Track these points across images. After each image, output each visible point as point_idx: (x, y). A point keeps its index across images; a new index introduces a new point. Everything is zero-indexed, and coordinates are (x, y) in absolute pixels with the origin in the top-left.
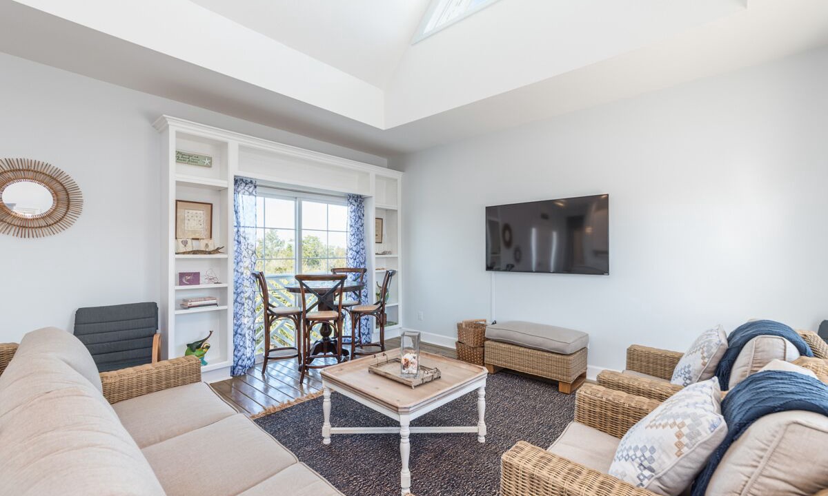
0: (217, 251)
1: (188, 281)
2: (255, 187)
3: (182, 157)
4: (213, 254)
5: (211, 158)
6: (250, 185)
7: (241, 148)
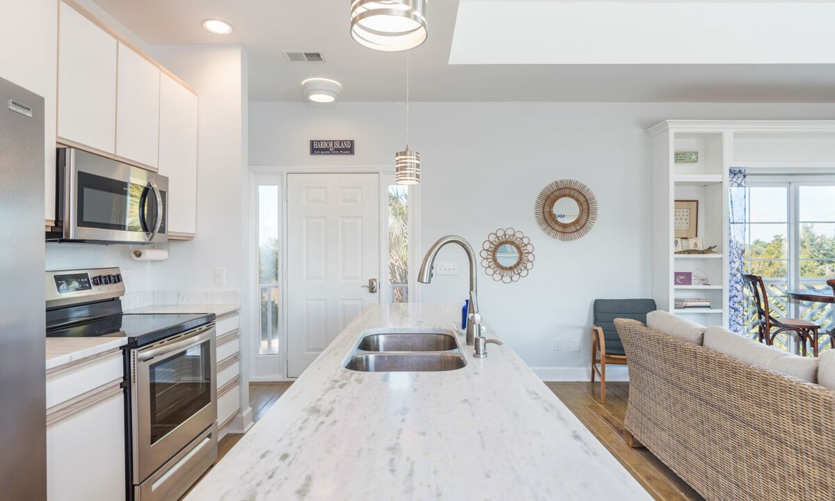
0: (709, 250)
1: (681, 280)
2: (745, 176)
3: (681, 157)
4: (707, 253)
5: (697, 152)
6: (739, 175)
7: (736, 135)
